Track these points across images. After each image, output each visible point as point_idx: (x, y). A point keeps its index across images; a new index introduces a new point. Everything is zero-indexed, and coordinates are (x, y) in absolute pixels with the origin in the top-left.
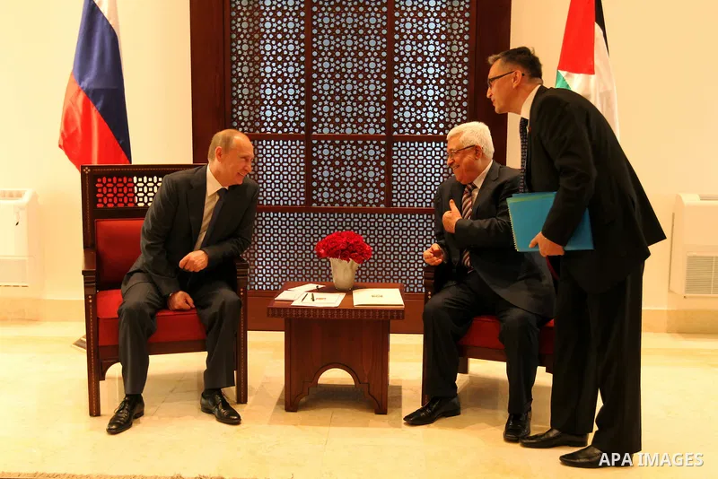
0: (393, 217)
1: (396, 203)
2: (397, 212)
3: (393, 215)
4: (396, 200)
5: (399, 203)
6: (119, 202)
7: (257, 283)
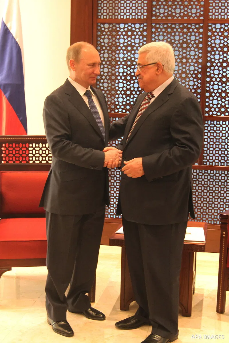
0: (203, 172)
1: (206, 162)
2: (207, 168)
3: (203, 171)
4: (206, 161)
5: (208, 163)
6: (23, 160)
7: (109, 213)
